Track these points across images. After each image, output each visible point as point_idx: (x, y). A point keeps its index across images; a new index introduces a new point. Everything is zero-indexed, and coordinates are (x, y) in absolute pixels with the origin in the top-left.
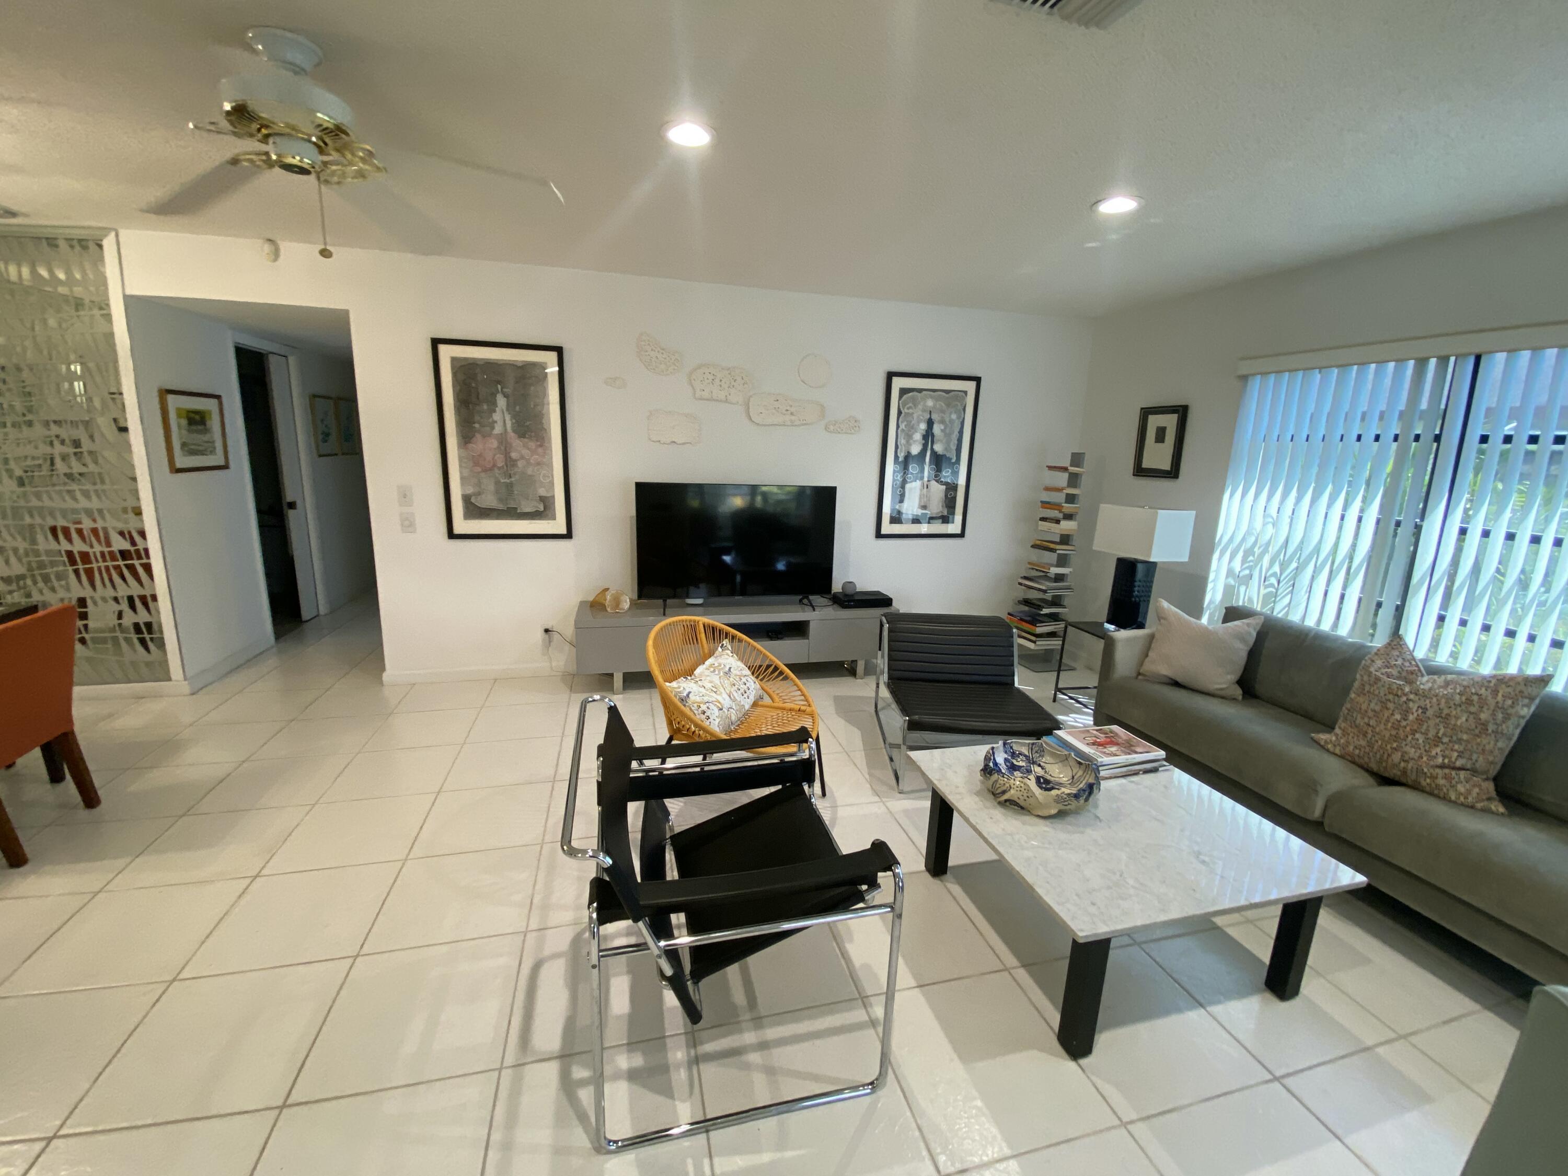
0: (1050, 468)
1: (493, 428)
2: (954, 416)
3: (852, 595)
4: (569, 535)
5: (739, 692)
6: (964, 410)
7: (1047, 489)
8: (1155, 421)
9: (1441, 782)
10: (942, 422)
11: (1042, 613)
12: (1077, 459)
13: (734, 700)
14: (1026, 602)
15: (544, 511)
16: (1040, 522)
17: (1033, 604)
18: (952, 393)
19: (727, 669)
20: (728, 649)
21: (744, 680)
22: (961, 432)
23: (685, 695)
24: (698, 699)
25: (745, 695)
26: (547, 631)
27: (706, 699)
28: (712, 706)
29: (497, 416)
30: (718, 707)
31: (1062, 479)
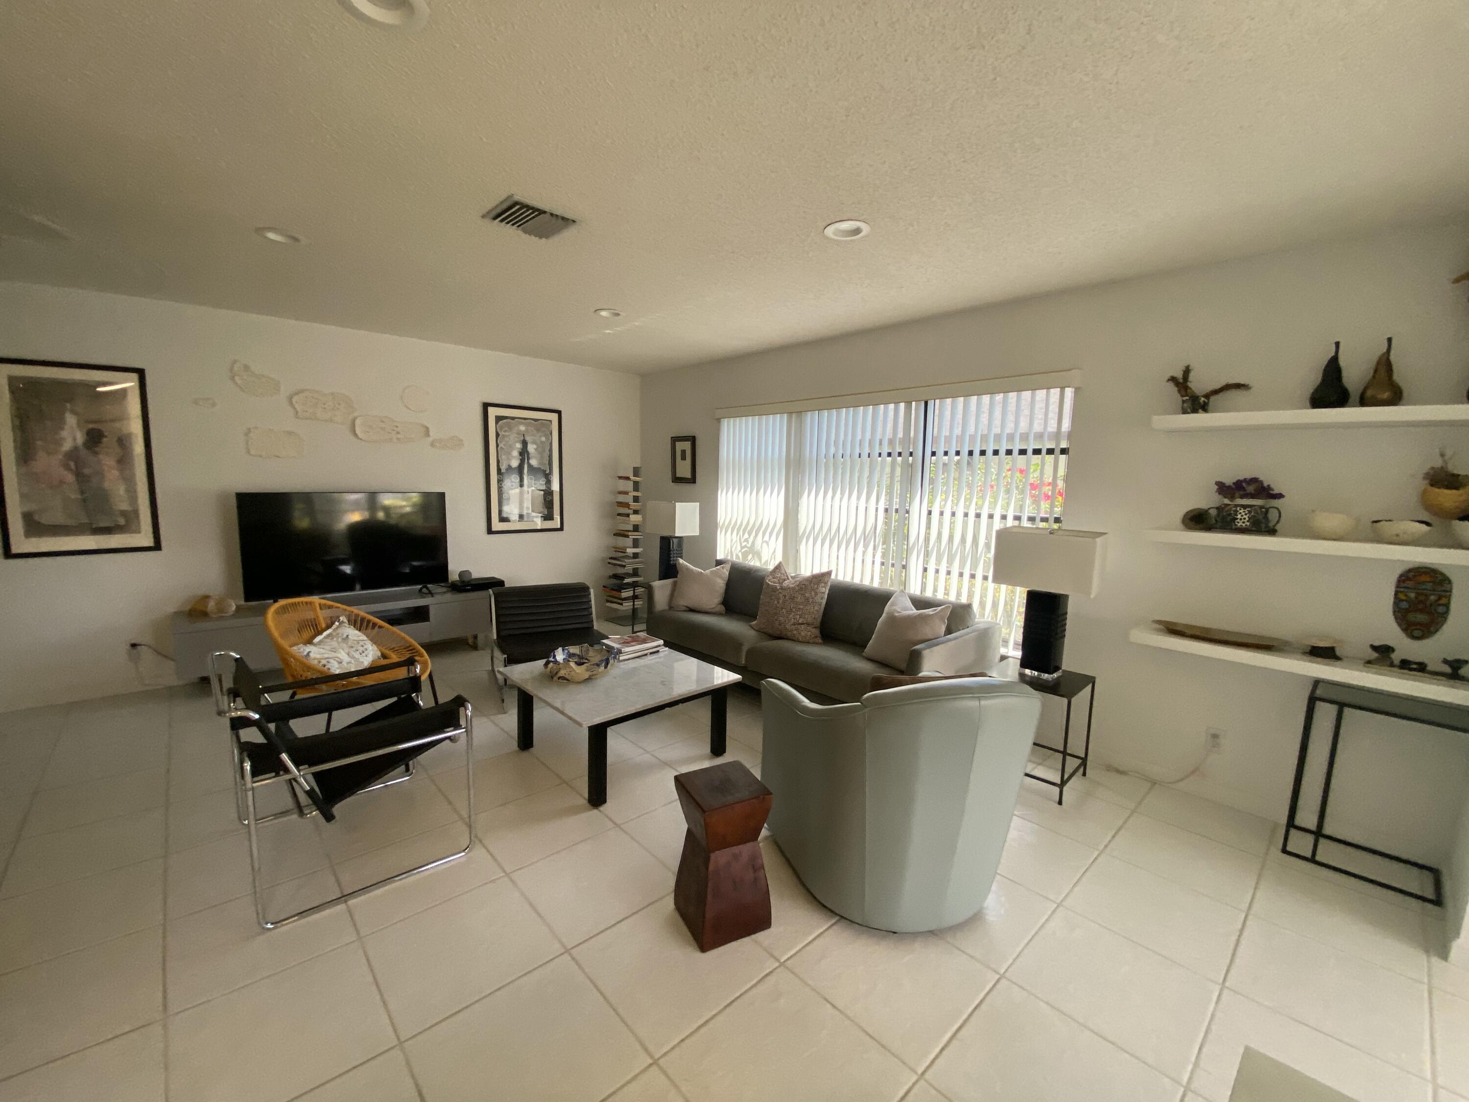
0: (620, 478)
1: (61, 445)
2: (543, 439)
3: (469, 582)
4: (157, 546)
5: (358, 652)
6: (551, 433)
7: (620, 493)
8: (680, 446)
9: (795, 632)
10: (534, 443)
11: (624, 582)
12: (636, 471)
13: (353, 657)
14: (615, 576)
15: (128, 524)
16: (618, 517)
17: (619, 577)
18: (539, 421)
19: (345, 636)
20: (345, 623)
21: (362, 643)
22: (551, 450)
23: (305, 653)
24: (318, 656)
25: (364, 654)
26: (134, 646)
27: (326, 656)
28: (332, 661)
29: (65, 433)
30: (338, 662)
31: (629, 485)
